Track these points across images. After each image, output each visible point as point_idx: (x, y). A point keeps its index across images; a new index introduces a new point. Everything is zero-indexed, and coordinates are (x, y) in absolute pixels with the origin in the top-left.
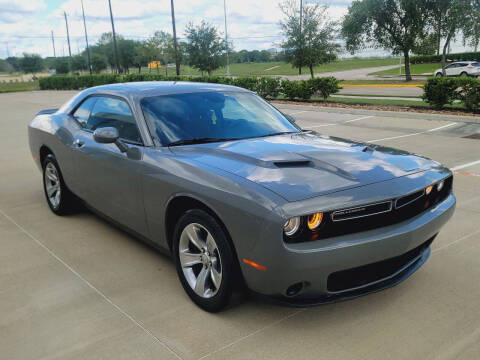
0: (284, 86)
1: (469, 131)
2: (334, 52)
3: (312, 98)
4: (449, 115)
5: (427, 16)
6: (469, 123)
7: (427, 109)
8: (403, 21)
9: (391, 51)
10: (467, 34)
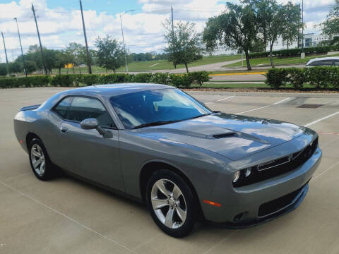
0: (171, 78)
1: (299, 103)
2: (201, 54)
3: (192, 85)
4: (285, 93)
5: (258, 28)
6: (298, 98)
7: (269, 89)
8: (242, 30)
9: (237, 51)
10: (285, 38)
